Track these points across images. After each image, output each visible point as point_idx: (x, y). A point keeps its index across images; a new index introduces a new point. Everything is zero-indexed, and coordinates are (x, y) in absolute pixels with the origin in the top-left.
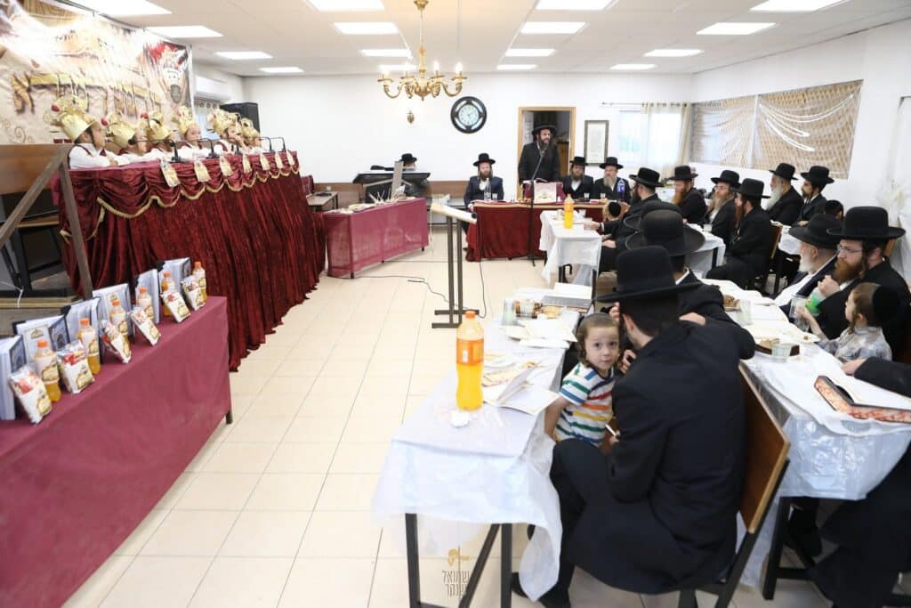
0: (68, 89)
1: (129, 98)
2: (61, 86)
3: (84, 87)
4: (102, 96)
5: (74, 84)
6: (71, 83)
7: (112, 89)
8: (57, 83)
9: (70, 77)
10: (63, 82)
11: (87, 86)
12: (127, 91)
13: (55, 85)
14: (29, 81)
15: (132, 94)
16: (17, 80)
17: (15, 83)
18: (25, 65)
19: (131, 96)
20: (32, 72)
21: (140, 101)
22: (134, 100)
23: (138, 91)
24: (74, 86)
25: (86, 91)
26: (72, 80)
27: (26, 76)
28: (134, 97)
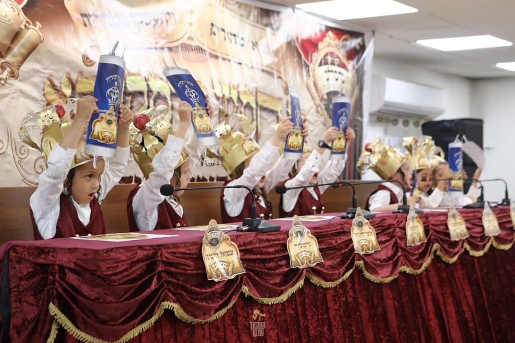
0: (139, 99)
1: (248, 113)
5: (150, 91)
6: (145, 89)
7: (218, 98)
9: (146, 80)
10: (129, 88)
11: (172, 95)
12: (245, 102)
14: (73, 87)
15: (254, 105)
16: (53, 86)
17: (49, 89)
18: (70, 63)
19: (252, 108)
20: (81, 73)
21: (266, 117)
22: (257, 114)
23: (266, 101)
24: (150, 94)
25: (170, 102)
26: (148, 86)
27: (70, 80)
28: (257, 111)
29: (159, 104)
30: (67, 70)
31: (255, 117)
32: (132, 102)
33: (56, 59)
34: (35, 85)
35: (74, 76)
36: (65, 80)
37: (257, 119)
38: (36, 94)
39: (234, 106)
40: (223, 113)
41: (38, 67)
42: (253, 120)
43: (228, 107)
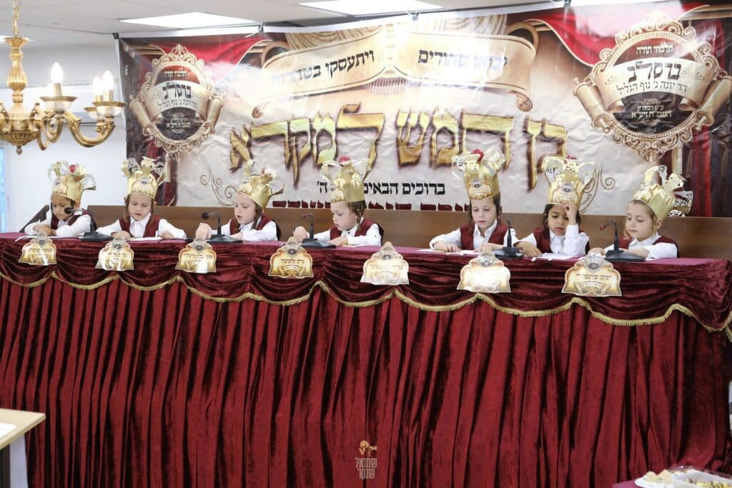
0: (303, 138)
1: (444, 139)
2: (291, 134)
3: (332, 130)
4: (366, 140)
5: (312, 130)
6: (307, 128)
7: (397, 127)
8: (286, 132)
9: (310, 121)
10: (293, 130)
11: (339, 130)
13: (283, 135)
14: (250, 135)
15: (455, 129)
16: (236, 135)
17: (234, 138)
18: (242, 118)
19: (451, 133)
20: (252, 123)
21: (479, 140)
22: (461, 138)
23: (479, 123)
24: (313, 133)
25: (334, 138)
26: (311, 126)
27: (246, 130)
28: (461, 134)
29: (323, 140)
30: (243, 123)
31: (457, 142)
32: (296, 141)
33: (234, 116)
34: (225, 137)
35: (248, 127)
36: (242, 130)
37: (460, 144)
38: (226, 142)
39: (421, 134)
40: (402, 141)
41: (224, 123)
42: (453, 145)
43: (410, 135)
